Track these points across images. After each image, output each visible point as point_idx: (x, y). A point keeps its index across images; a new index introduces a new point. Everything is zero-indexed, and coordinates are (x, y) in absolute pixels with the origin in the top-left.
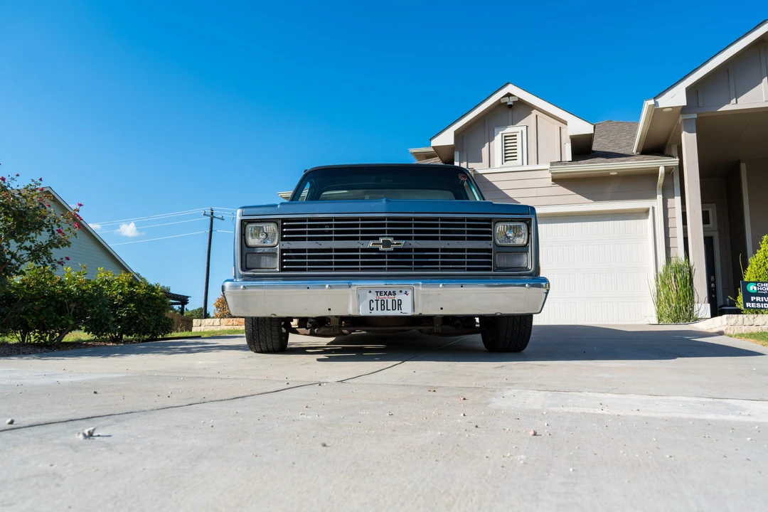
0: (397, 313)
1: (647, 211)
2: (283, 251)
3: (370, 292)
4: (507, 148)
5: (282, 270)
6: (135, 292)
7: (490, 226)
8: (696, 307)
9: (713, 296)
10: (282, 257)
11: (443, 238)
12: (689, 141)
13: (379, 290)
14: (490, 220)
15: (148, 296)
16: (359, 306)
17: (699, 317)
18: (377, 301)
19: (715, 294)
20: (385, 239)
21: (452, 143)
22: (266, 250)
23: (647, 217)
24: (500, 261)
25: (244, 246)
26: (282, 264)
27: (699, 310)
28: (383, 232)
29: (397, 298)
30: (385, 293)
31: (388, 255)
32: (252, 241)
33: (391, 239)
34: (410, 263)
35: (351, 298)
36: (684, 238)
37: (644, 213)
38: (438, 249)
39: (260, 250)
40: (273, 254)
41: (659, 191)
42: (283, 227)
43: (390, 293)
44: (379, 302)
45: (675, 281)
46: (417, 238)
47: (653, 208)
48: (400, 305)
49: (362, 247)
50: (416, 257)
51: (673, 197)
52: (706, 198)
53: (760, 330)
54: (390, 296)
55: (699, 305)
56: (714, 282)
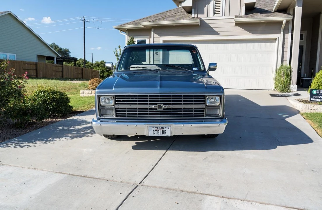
0: (164, 135)
1: (276, 39)
2: (116, 108)
3: (153, 127)
4: (216, 8)
5: (116, 116)
6: (55, 97)
7: (204, 98)
8: (291, 86)
9: (300, 72)
10: (116, 111)
11: (184, 104)
12: (299, 11)
13: (157, 127)
14: (204, 96)
15: (61, 98)
16: (149, 133)
17: (292, 90)
18: (156, 131)
19: (301, 71)
20: (159, 105)
21: (191, 5)
22: (109, 107)
23: (275, 42)
24: (208, 112)
25: (100, 105)
26: (116, 114)
27: (292, 88)
28: (159, 101)
29: (164, 130)
30: (159, 128)
31: (161, 111)
32: (102, 104)
33: (161, 105)
34: (170, 114)
35: (145, 130)
36: (291, 46)
37: (274, 40)
38: (182, 108)
39: (106, 107)
40: (112, 109)
41: (282, 30)
42: (116, 98)
43: (161, 128)
44: (157, 131)
45: (284, 75)
46: (173, 104)
47: (279, 38)
48: (165, 132)
49: (149, 107)
50: (172, 111)
51: (288, 33)
52: (303, 28)
53: (315, 112)
54: (161, 129)
55: (293, 85)
56: (301, 66)
